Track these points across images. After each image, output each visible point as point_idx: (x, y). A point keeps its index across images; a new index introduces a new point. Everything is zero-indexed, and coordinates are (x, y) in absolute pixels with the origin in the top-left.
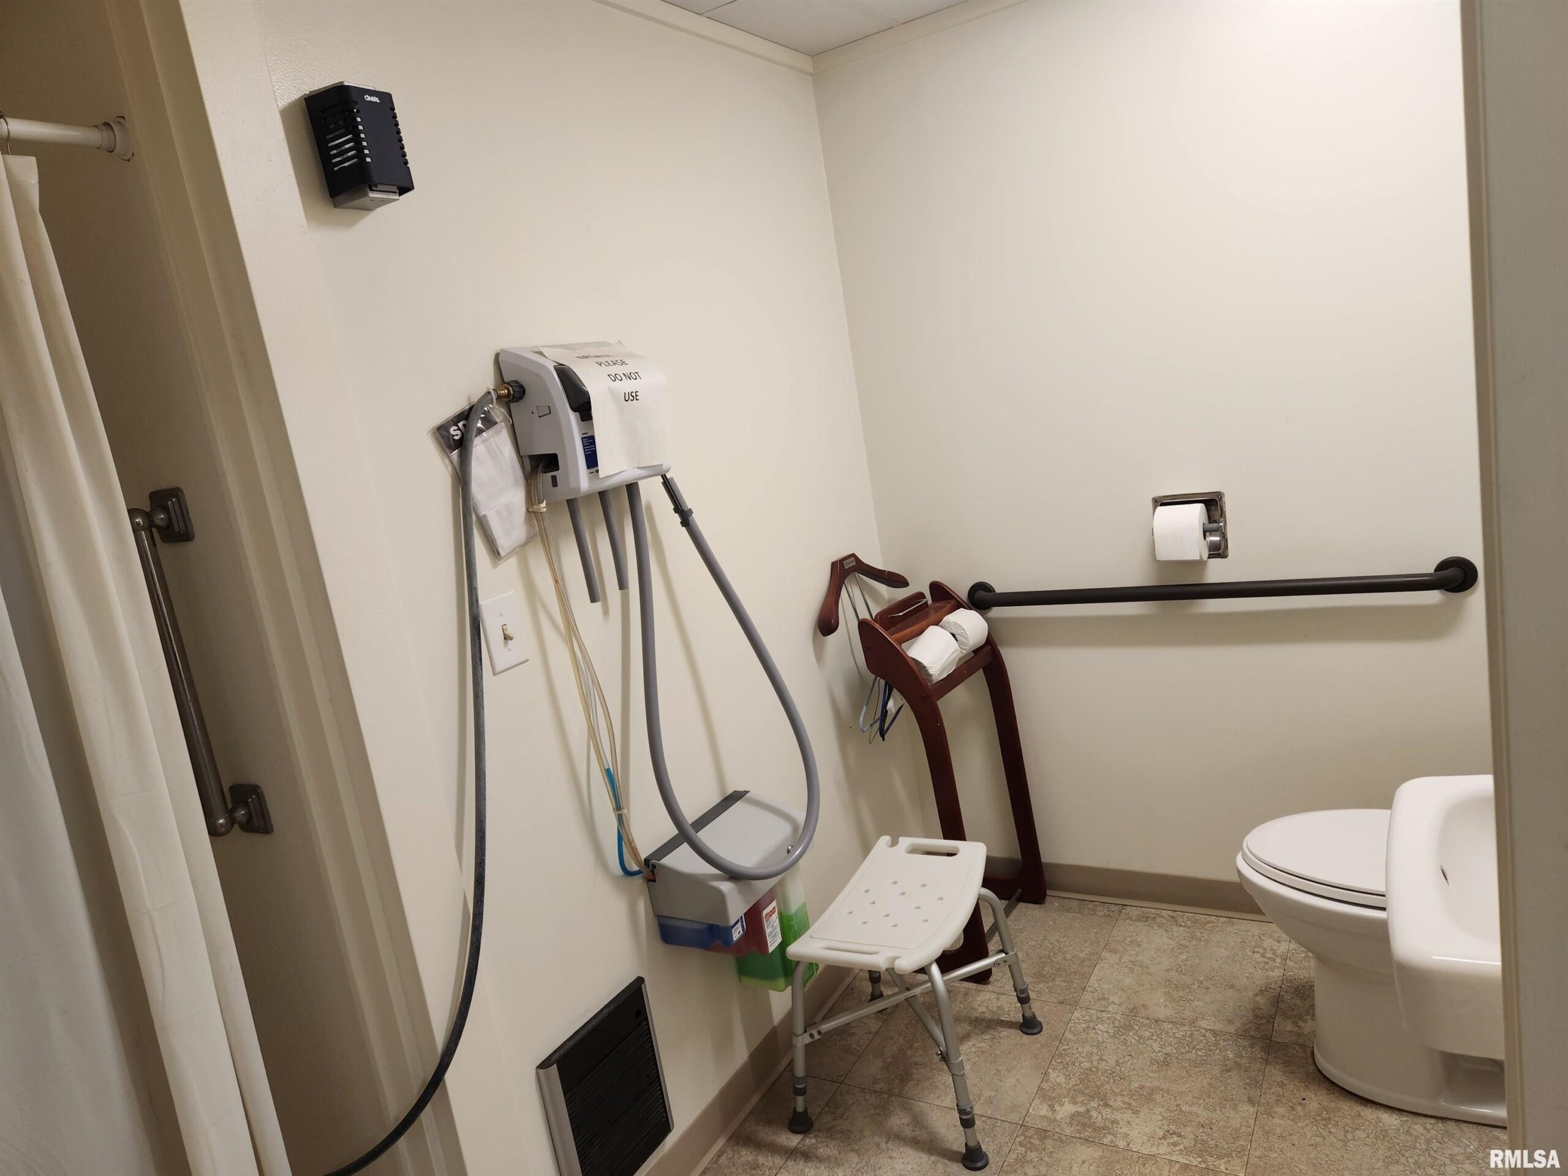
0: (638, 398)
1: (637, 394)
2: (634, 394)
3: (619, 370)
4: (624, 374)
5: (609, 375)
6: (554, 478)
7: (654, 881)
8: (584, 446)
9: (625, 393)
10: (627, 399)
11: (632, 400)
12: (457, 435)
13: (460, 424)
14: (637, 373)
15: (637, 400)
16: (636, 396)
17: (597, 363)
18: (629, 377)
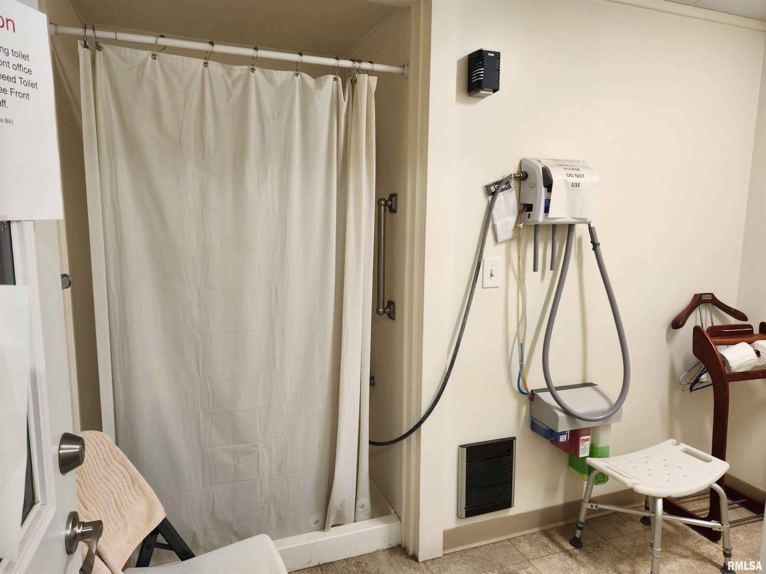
0: (579, 186)
1: (579, 184)
2: (577, 184)
3: (574, 172)
4: (575, 175)
5: (567, 174)
6: (529, 214)
7: (533, 401)
8: (545, 203)
9: (573, 183)
10: (573, 185)
11: (575, 186)
12: (493, 190)
13: (496, 186)
14: (583, 175)
15: (578, 187)
16: (579, 185)
17: (564, 168)
18: (578, 176)
